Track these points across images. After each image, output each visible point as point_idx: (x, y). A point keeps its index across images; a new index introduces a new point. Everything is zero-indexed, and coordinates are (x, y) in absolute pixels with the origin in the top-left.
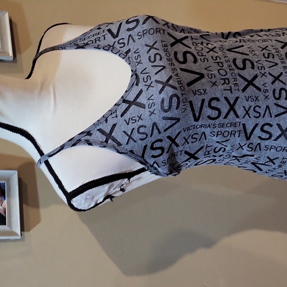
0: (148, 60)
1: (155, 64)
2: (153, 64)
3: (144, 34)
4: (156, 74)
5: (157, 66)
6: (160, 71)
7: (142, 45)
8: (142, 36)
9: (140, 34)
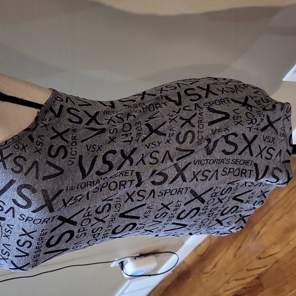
0: (16, 241)
1: (21, 248)
2: (19, 248)
3: (27, 220)
4: (16, 256)
5: (21, 251)
6: (21, 256)
7: (19, 226)
8: (24, 220)
9: (23, 216)
